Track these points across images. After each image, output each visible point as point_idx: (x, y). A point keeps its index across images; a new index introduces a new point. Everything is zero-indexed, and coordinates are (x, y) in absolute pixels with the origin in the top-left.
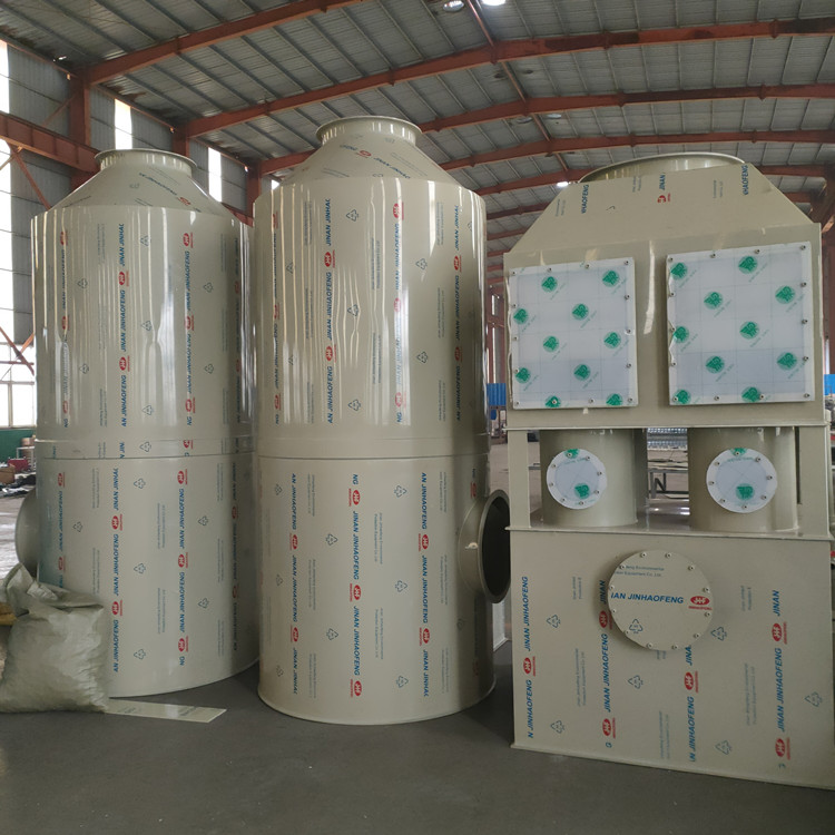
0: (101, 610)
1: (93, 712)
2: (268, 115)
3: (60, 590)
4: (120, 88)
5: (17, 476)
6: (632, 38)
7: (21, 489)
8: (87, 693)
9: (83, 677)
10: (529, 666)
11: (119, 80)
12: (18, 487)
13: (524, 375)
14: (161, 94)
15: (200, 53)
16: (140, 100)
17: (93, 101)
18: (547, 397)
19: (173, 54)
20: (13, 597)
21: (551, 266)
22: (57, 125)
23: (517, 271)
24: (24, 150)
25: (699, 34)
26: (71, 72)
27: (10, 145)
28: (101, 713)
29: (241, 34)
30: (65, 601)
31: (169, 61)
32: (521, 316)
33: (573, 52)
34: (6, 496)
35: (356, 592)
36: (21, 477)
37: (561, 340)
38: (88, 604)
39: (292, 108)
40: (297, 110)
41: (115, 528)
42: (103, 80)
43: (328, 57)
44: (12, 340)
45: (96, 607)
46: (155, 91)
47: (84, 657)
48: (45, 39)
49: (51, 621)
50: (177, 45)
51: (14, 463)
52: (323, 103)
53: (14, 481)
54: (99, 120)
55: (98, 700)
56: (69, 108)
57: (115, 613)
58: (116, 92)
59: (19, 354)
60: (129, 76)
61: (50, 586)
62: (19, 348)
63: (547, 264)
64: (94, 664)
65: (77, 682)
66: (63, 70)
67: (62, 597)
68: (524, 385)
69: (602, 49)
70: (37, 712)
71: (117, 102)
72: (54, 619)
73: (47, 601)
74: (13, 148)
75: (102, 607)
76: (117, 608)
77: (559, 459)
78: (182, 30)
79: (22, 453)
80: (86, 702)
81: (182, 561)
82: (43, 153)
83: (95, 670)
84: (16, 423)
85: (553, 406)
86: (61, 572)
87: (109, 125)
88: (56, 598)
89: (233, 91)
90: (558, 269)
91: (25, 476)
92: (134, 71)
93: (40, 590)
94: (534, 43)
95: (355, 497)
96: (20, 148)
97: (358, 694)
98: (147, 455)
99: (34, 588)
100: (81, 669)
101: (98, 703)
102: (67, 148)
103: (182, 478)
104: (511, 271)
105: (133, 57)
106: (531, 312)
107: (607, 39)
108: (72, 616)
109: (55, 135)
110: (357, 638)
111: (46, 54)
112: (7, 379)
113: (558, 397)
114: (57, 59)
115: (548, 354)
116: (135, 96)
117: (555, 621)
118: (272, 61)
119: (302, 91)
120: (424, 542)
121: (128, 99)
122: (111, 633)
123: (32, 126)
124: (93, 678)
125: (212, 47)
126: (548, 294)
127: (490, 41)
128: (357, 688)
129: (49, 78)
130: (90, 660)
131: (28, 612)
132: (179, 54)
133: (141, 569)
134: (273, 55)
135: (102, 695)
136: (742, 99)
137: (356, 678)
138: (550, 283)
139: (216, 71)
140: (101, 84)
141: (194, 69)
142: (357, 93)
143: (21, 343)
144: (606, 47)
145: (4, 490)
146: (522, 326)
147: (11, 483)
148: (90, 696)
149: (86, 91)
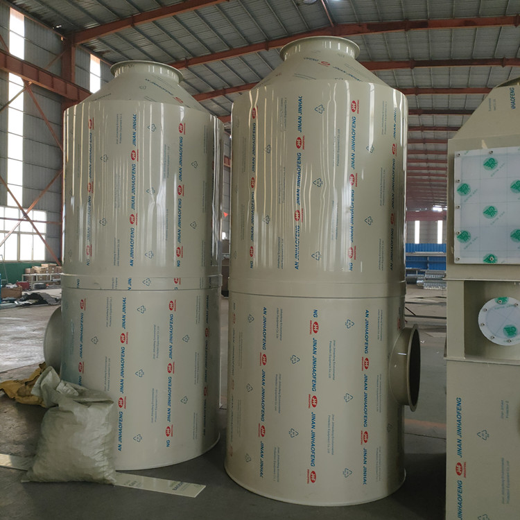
0: (112, 405)
1: (104, 484)
2: (188, 68)
3: (80, 388)
4: (94, 47)
5: (23, 293)
6: (423, 25)
7: (27, 302)
8: (102, 469)
9: (98, 457)
10: (460, 469)
11: (94, 42)
12: (25, 301)
13: (465, 236)
14: (119, 52)
15: (146, 26)
16: (106, 55)
17: (77, 55)
18: (485, 254)
19: (130, 26)
20: (45, 392)
21: (492, 150)
22: (53, 69)
23: (462, 153)
24: (33, 84)
25: (467, 23)
26: (64, 36)
27: (24, 80)
28: (111, 485)
29: (173, 14)
30: (85, 397)
31: (127, 30)
32: (464, 189)
33: (385, 32)
34: (17, 306)
35: (314, 401)
36: (26, 294)
37: (499, 209)
38: (103, 400)
39: (202, 64)
40: (205, 65)
41: (122, 342)
42: (83, 42)
43: (227, 31)
44: (21, 205)
45: (108, 402)
46: (116, 50)
47: (100, 441)
48: (49, 14)
49: (75, 413)
50: (132, 21)
51: (21, 284)
52: (222, 61)
53: (21, 296)
54: (81, 68)
55: (110, 476)
56: (62, 58)
57: (121, 406)
58: (91, 50)
59: (25, 215)
60: (100, 40)
61: (73, 384)
62: (26, 211)
63: (489, 148)
64: (107, 447)
65: (95, 461)
66: (59, 34)
67: (82, 394)
68: (464, 245)
69: (403, 30)
70: (62, 483)
71: (92, 56)
72: (78, 411)
73: (72, 396)
74: (26, 82)
75: (113, 402)
76: (122, 403)
77: (490, 304)
78: (136, 11)
79: (26, 278)
80: (100, 477)
81: (171, 369)
82: (45, 87)
83: (107, 451)
84: (23, 258)
85: (490, 262)
86: (81, 374)
87: (86, 71)
88: (77, 394)
89: (166, 51)
90: (498, 152)
91: (29, 293)
92: (104, 37)
93: (65, 388)
94: (360, 26)
95: (315, 327)
96: (30, 83)
97: (313, 481)
98: (148, 288)
99: (62, 386)
100: (97, 451)
101: (110, 478)
102: (60, 84)
103: (172, 306)
104: (456, 153)
105: (104, 26)
106: (473, 186)
107: (407, 24)
108: (91, 410)
109: (52, 75)
110: (313, 436)
111: (49, 24)
112: (17, 230)
113: (496, 254)
114: (55, 27)
115: (488, 220)
116: (103, 53)
117: (484, 435)
118: (193, 33)
119: (210, 53)
120: (366, 363)
121: (99, 55)
122: (118, 422)
123: (38, 69)
124: (106, 458)
125: (154, 22)
126: (488, 172)
127: (332, 24)
128: (312, 477)
129: (50, 39)
130: (104, 444)
131: (58, 405)
132: (133, 26)
133: (141, 373)
134: (193, 29)
135: (112, 471)
136: (490, 66)
137: (312, 469)
138: (491, 163)
139: (156, 38)
140: (82, 44)
141: (142, 36)
142: (244, 55)
143: (27, 208)
144: (407, 30)
145: (16, 302)
146: (465, 197)
147: (19, 298)
148: (104, 472)
149: (72, 48)
